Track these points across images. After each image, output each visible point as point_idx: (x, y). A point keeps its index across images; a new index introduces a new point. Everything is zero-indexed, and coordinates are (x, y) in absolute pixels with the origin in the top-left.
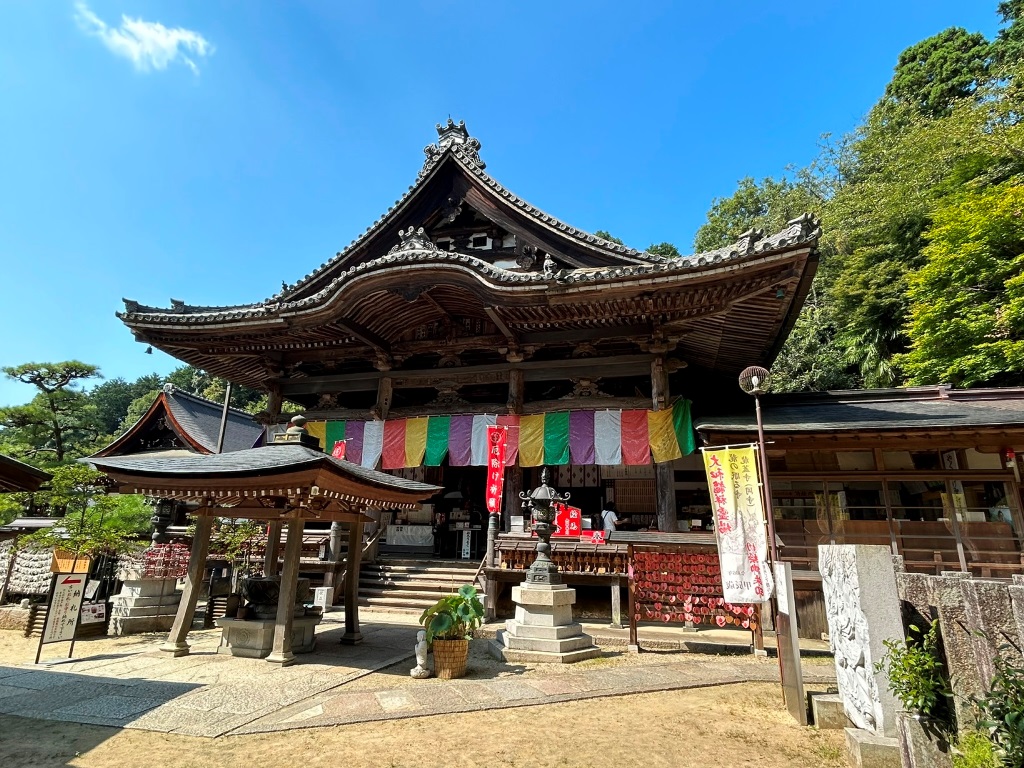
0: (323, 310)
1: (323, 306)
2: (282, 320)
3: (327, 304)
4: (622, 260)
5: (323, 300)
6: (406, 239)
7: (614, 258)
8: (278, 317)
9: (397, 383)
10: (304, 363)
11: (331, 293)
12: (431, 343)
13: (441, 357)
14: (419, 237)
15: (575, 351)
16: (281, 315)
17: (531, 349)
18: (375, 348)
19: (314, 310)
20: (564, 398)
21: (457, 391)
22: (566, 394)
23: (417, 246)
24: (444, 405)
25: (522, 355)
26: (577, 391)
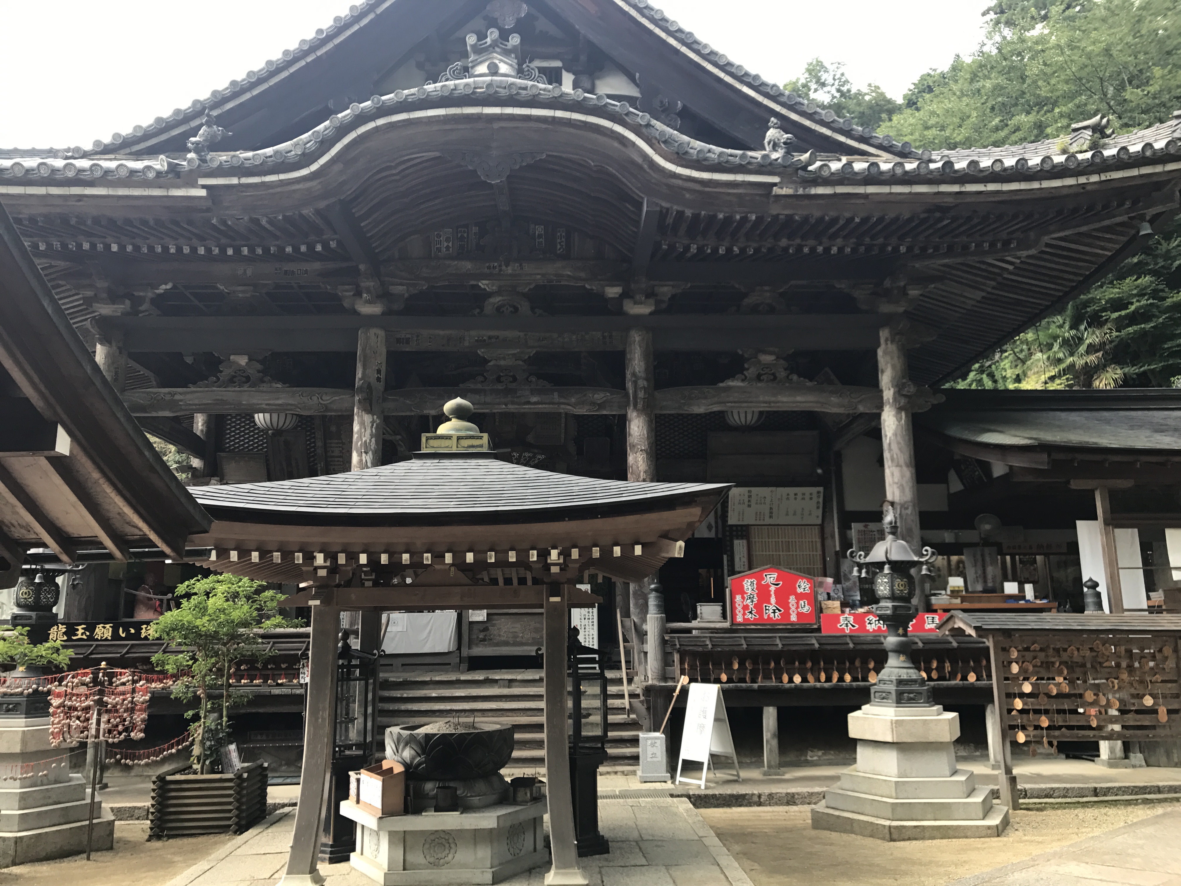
0: (304, 179)
1: (304, 172)
2: (203, 193)
3: (314, 167)
4: (841, 144)
5: (307, 159)
6: (479, 50)
7: (827, 138)
8: (193, 185)
9: (399, 341)
10: (174, 287)
11: (325, 144)
12: (468, 266)
13: (490, 295)
14: (506, 53)
15: (747, 301)
16: (202, 181)
17: (666, 290)
18: (362, 267)
19: (282, 177)
20: (731, 383)
21: (524, 361)
22: (731, 376)
23: (504, 68)
24: (499, 387)
25: (652, 301)
26: (752, 371)
